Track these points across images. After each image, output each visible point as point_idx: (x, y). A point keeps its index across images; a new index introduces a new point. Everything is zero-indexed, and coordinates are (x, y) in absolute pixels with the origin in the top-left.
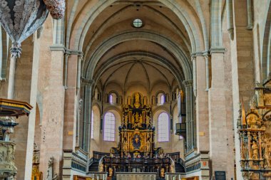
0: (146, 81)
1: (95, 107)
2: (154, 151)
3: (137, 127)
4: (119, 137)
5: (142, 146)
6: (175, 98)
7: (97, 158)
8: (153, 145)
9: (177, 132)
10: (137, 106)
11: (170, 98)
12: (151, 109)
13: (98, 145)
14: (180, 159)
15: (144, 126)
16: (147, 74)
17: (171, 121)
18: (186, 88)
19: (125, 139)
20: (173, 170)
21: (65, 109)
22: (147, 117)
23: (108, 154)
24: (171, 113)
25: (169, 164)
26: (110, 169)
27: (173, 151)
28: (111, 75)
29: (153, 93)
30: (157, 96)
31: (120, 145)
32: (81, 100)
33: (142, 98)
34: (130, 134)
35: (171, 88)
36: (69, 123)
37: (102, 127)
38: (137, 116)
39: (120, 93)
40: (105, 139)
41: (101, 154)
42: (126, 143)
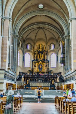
0: (45, 38)
1: (20, 51)
2: (49, 72)
3: (40, 60)
4: (32, 65)
5: (43, 69)
6: (59, 46)
7: (21, 75)
8: (48, 69)
9: (60, 62)
10: (41, 50)
11: (57, 46)
12: (47, 51)
13: (22, 69)
14: (61, 76)
15: (44, 60)
16: (45, 35)
17: (57, 57)
18: (65, 39)
19: (35, 66)
20: (58, 81)
21: (2, 48)
22: (46, 56)
23: (27, 73)
24: (57, 53)
25: (56, 78)
26: (28, 80)
27: (58, 72)
28: (28, 35)
29: (49, 44)
30: (50, 45)
31: (33, 69)
32: (12, 45)
33: (43, 46)
34: (37, 64)
35: (57, 41)
36: (4, 56)
37: (23, 60)
38: (41, 55)
39: (32, 44)
40: (25, 66)
41: (23, 73)
42: (35, 68)
